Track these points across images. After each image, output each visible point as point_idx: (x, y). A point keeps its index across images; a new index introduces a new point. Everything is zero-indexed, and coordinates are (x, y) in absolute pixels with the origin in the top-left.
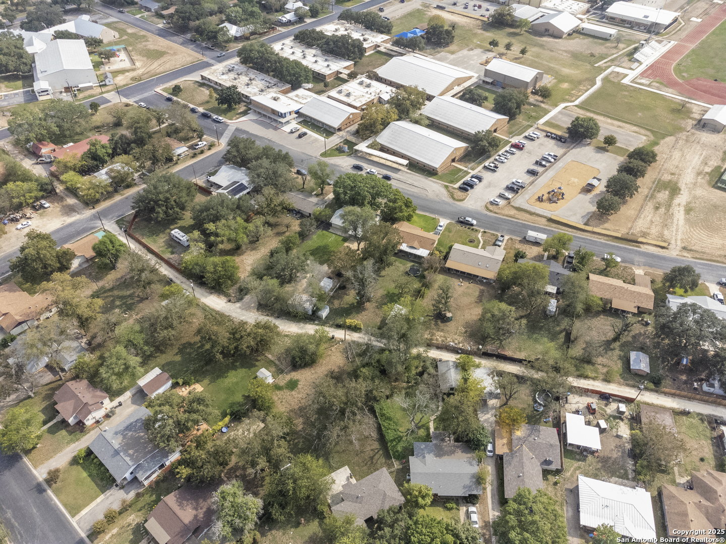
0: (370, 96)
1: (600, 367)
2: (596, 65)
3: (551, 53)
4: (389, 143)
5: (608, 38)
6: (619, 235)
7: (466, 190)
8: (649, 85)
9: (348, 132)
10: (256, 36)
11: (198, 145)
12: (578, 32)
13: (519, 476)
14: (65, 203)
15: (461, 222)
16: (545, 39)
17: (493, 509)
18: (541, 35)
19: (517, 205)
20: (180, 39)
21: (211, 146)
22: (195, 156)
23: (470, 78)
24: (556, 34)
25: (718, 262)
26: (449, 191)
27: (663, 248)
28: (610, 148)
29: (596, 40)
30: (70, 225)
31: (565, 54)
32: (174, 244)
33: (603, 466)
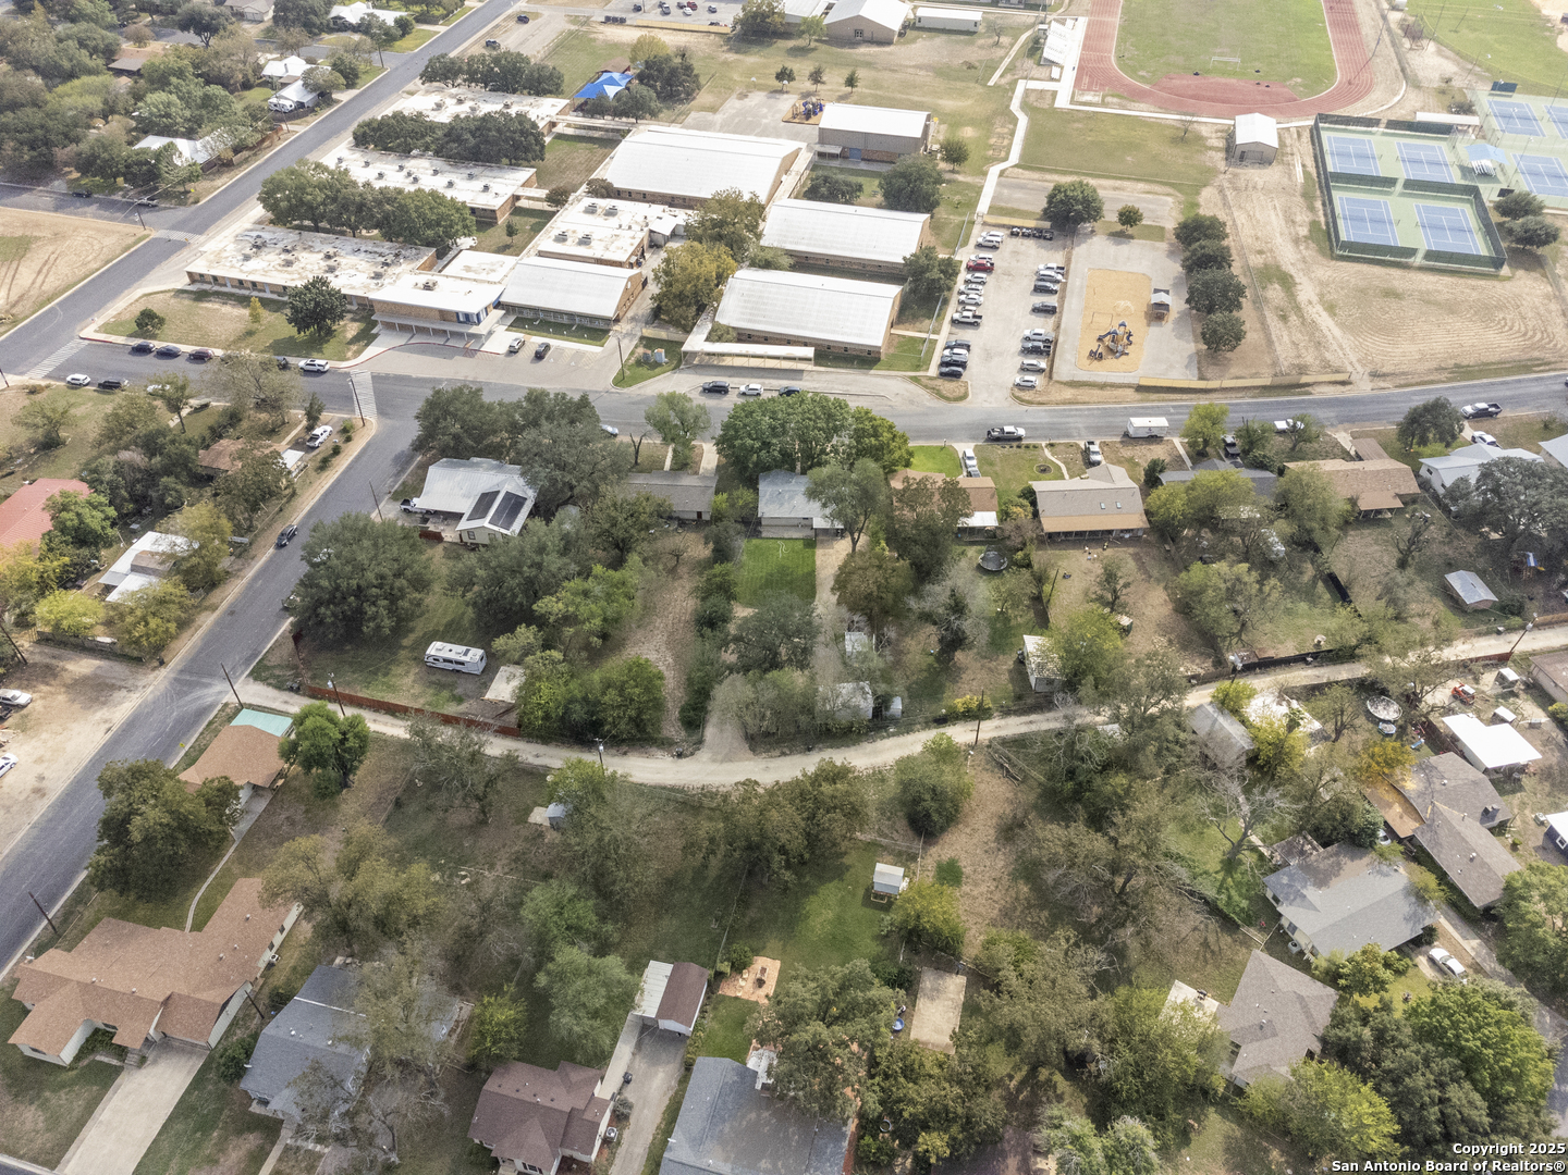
0: (631, 233)
1: (1416, 620)
2: (991, 83)
3: (897, 76)
4: (750, 321)
5: (973, 29)
6: (1267, 381)
7: (957, 375)
8: (1104, 104)
9: (633, 319)
10: (245, 154)
11: (315, 438)
12: (912, 27)
13: (1472, 860)
14: (67, 679)
15: (997, 439)
16: (863, 50)
17: (1464, 938)
18: (853, 44)
19: (1065, 378)
20: (41, 195)
21: (346, 432)
22: (324, 465)
23: (796, 154)
24: (881, 38)
25: (1432, 382)
26: (926, 387)
27: (1343, 383)
28: (1130, 231)
29: (954, 37)
30: (131, 725)
31: (922, 73)
32: (450, 679)
33: (1553, 785)
